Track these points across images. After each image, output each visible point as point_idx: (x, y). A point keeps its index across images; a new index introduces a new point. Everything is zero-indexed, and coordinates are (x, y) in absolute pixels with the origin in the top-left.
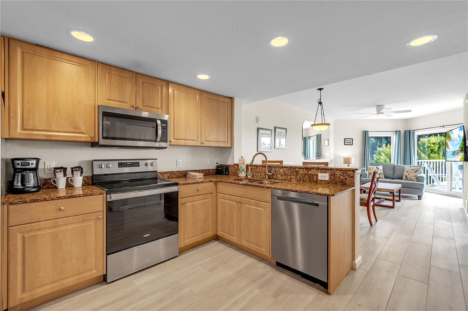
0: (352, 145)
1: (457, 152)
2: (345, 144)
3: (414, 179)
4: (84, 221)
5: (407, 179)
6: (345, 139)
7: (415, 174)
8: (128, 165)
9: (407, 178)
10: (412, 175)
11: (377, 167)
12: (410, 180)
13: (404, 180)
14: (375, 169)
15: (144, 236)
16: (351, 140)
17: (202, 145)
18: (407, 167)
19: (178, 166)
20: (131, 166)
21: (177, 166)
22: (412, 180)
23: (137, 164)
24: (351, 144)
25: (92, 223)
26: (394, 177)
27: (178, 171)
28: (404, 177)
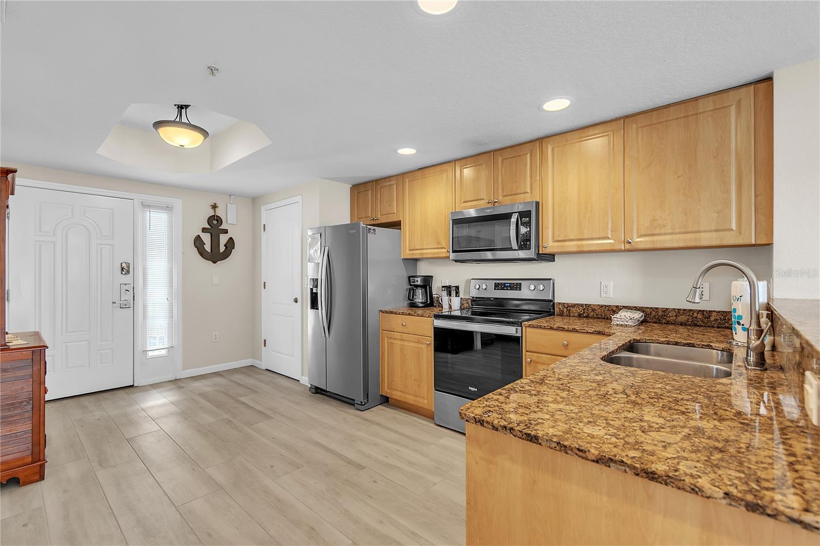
4: (419, 342)
8: (507, 287)
15: (470, 388)
17: (628, 246)
19: (603, 295)
20: (509, 288)
21: (601, 296)
23: (517, 287)
25: (424, 346)
27: (602, 306)
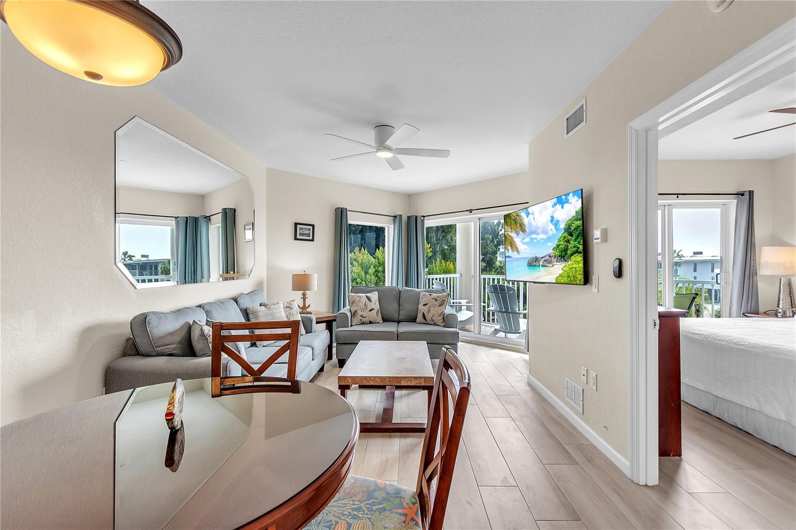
0: (313, 240)
1: (545, 261)
2: (296, 239)
3: (440, 320)
5: (425, 322)
6: (296, 224)
7: (440, 310)
9: (426, 320)
10: (434, 313)
11: (366, 295)
12: (431, 322)
13: (418, 323)
14: (364, 302)
16: (311, 228)
18: (424, 295)
22: (435, 324)
24: (311, 238)
26: (400, 318)
28: (420, 318)
